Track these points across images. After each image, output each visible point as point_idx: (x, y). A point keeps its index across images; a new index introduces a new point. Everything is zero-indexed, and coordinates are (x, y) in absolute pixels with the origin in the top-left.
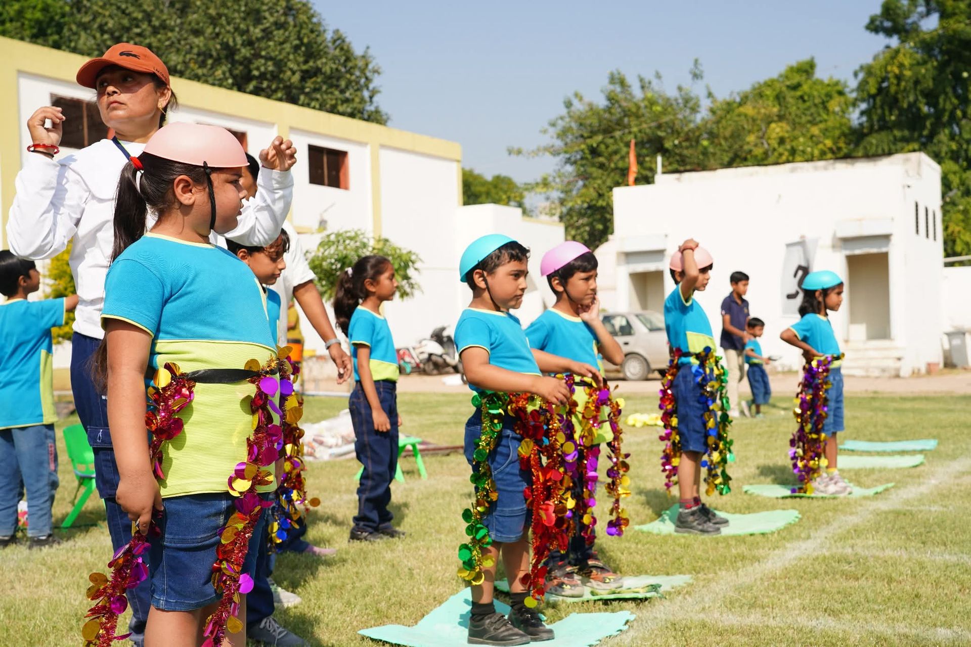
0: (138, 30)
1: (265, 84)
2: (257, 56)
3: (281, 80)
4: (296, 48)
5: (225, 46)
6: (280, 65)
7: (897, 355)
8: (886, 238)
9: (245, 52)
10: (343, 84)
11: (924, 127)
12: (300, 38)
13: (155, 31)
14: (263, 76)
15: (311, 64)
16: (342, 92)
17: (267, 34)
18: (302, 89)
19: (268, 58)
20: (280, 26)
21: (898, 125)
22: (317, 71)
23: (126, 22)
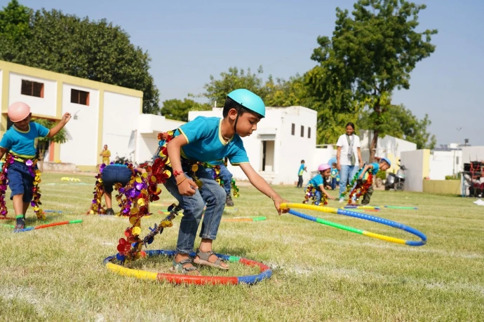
0: (52, 38)
1: (102, 62)
2: (99, 52)
3: (109, 61)
4: (116, 50)
5: (86, 46)
6: (108, 55)
7: (273, 176)
8: (274, 135)
9: (95, 50)
10: (133, 64)
11: (322, 96)
12: (117, 46)
13: (59, 39)
14: (101, 59)
15: (121, 56)
16: (133, 67)
17: (105, 44)
18: (116, 65)
19: (104, 52)
20: (110, 41)
21: (315, 95)
22: (123, 59)
23: (48, 35)
